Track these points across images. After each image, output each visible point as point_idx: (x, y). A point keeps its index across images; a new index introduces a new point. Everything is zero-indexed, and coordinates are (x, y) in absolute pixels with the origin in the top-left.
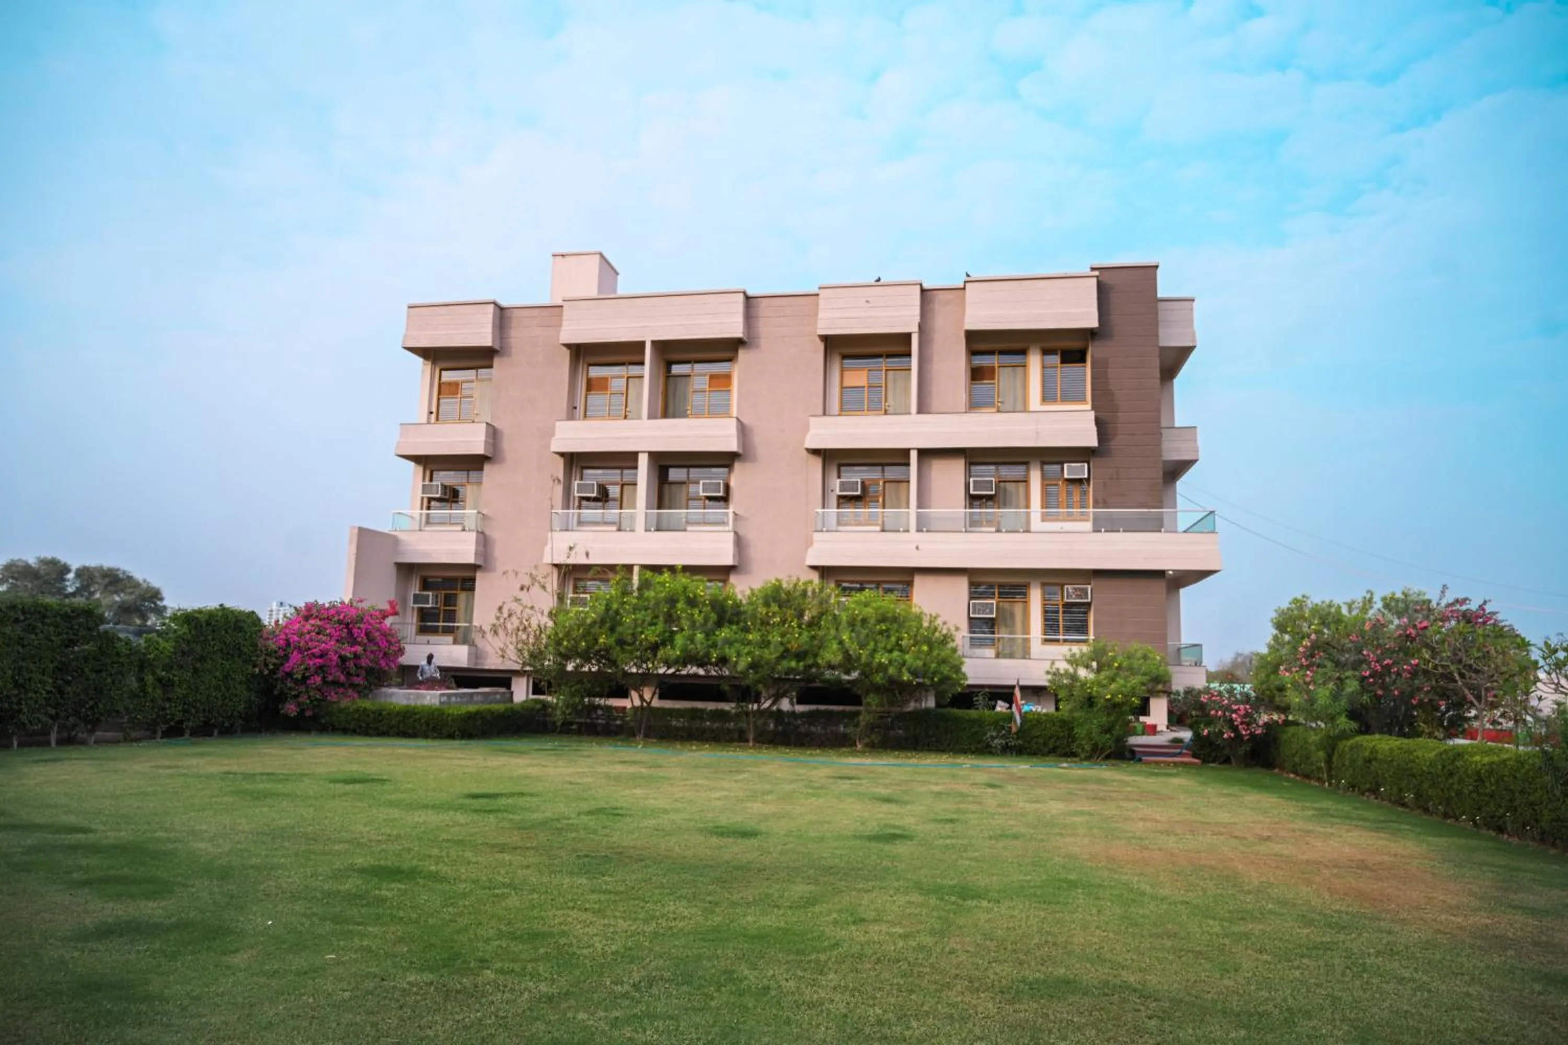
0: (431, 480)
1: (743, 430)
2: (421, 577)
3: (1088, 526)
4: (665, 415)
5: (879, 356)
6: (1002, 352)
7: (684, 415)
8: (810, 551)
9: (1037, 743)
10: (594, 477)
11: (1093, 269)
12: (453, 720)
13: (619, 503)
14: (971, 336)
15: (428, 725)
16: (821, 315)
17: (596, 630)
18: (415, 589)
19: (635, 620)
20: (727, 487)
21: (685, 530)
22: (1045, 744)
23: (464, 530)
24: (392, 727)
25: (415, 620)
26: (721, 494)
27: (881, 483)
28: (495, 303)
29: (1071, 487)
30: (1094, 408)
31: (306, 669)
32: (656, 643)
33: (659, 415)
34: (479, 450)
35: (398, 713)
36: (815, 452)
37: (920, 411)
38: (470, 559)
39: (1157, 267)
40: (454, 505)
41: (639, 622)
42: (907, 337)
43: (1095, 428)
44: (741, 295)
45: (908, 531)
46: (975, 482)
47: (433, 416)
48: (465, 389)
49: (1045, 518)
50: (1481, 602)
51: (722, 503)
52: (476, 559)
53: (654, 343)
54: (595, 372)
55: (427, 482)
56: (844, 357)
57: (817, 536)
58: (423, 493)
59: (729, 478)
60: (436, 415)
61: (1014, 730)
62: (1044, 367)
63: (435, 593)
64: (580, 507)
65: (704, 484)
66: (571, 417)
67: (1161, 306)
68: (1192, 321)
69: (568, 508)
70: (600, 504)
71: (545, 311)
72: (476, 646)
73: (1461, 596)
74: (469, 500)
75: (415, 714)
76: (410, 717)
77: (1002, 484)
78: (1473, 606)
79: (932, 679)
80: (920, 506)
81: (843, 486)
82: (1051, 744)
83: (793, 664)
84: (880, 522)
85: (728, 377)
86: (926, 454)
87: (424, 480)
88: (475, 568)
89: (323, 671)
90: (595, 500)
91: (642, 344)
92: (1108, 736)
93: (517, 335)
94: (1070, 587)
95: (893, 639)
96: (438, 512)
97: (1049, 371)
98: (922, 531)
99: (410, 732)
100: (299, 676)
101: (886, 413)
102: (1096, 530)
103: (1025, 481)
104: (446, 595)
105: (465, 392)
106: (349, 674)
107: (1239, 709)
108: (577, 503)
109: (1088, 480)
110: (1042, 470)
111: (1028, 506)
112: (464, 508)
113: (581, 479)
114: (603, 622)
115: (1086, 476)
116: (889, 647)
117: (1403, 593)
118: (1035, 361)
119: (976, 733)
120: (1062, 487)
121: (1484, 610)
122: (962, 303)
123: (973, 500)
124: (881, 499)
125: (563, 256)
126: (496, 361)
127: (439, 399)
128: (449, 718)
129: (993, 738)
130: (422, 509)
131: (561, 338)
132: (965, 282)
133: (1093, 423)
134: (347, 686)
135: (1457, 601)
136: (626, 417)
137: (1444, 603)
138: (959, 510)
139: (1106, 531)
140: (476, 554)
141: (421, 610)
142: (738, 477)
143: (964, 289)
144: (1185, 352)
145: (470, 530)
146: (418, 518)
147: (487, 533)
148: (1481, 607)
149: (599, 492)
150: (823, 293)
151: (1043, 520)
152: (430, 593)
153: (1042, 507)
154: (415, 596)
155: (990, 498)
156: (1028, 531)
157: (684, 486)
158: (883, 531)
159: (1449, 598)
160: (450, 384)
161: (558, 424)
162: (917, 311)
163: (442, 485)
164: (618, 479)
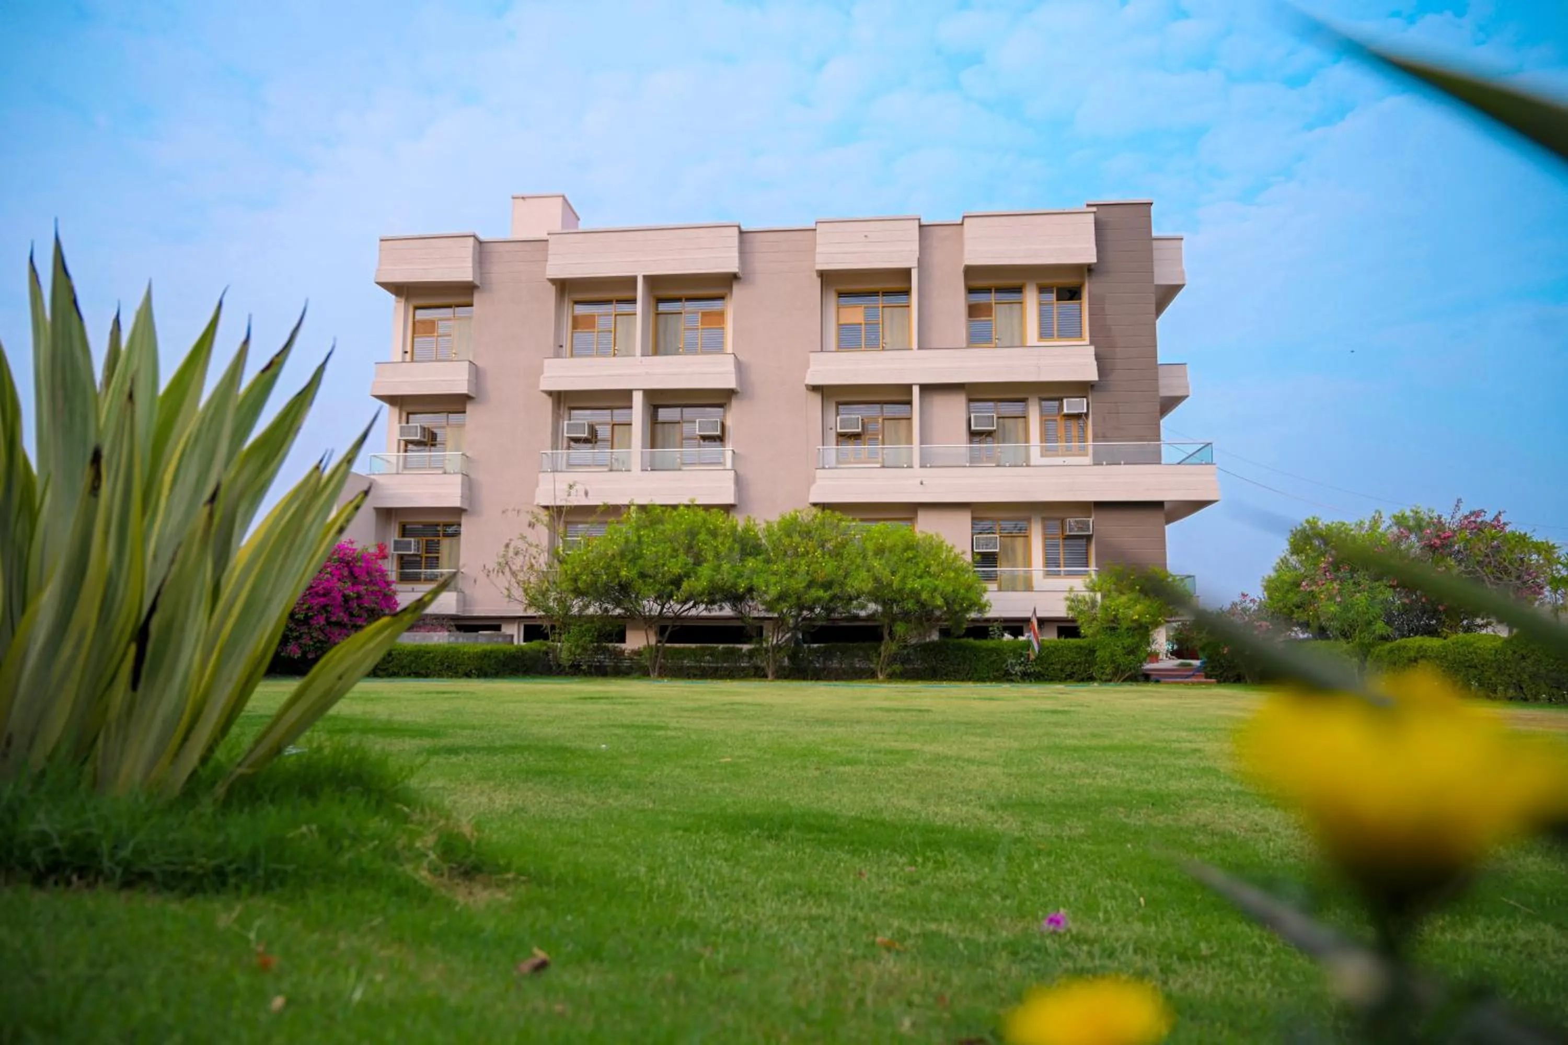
0: (408, 422)
1: (740, 368)
2: (400, 523)
3: (1088, 460)
4: (656, 352)
5: (875, 293)
6: (999, 290)
7: (676, 353)
8: (813, 488)
9: (1054, 669)
10: (583, 417)
11: (1088, 205)
12: (469, 658)
13: (610, 443)
14: (971, 272)
15: (442, 664)
16: (819, 249)
17: (617, 563)
18: (394, 535)
19: (656, 553)
20: (723, 426)
21: (680, 470)
22: (1062, 670)
23: (445, 473)
24: (402, 667)
25: (395, 568)
26: (718, 433)
27: (880, 420)
28: (474, 236)
29: (1068, 422)
30: (1091, 343)
31: (308, 609)
32: (680, 575)
33: (650, 353)
34: (463, 389)
35: (410, 653)
36: (815, 388)
37: (920, 347)
38: (456, 503)
39: (1151, 204)
40: (433, 448)
41: (660, 554)
42: (907, 272)
43: (1095, 363)
44: (736, 229)
45: (910, 467)
46: (975, 417)
47: (408, 357)
48: (442, 328)
49: (1044, 453)
50: (1496, 513)
51: (718, 443)
52: (462, 502)
53: (645, 277)
54: (581, 310)
55: (404, 424)
56: (841, 294)
57: (820, 473)
58: (401, 436)
59: (724, 416)
60: (411, 355)
61: (1032, 657)
62: (1040, 304)
63: (417, 539)
64: (569, 448)
65: (699, 422)
66: (557, 356)
67: (1155, 244)
68: (1180, 260)
69: (557, 449)
70: (590, 445)
71: (528, 246)
72: (463, 592)
73: (1476, 508)
74: (450, 444)
75: (429, 653)
76: (423, 657)
77: (1001, 420)
78: (1488, 517)
79: (961, 604)
80: (922, 443)
81: (844, 423)
82: (1068, 669)
83: (821, 593)
84: (880, 460)
85: (721, 315)
86: (926, 389)
87: (400, 422)
88: (458, 512)
89: (327, 612)
90: (586, 441)
91: (633, 280)
92: (1132, 657)
93: (499, 271)
94: (1072, 520)
95: (922, 566)
96: (417, 455)
97: (1046, 308)
98: (926, 467)
99: (423, 671)
100: (302, 617)
101: (883, 349)
102: (1097, 463)
103: (1024, 417)
104: (427, 541)
105: (441, 331)
106: (351, 615)
107: (1261, 626)
108: (565, 445)
109: (1087, 415)
110: (1040, 406)
111: (1027, 440)
112: (445, 451)
113: (570, 419)
114: (622, 555)
115: (1085, 411)
116: (918, 573)
117: (1412, 511)
118: (1031, 298)
119: (994, 661)
120: (1061, 423)
121: (1499, 521)
122: (960, 238)
123: (974, 435)
124: (880, 437)
125: (523, 198)
126: (477, 298)
127: (413, 338)
128: (465, 657)
129: (1013, 665)
130: (399, 451)
131: (547, 273)
132: (964, 217)
133: (1094, 357)
134: (349, 627)
135: (1472, 513)
136: (615, 355)
137: (1459, 516)
138: (961, 445)
139: (1107, 464)
140: (462, 497)
141: (401, 557)
142: (733, 417)
143: (962, 224)
144: (1174, 290)
145: (455, 473)
146: (394, 460)
147: (472, 476)
148: (1496, 518)
149: (589, 433)
150: (820, 228)
151: (1042, 456)
152: (412, 540)
153: (1041, 442)
154: (396, 542)
155: (989, 434)
156: (1028, 466)
157: (677, 425)
158: (883, 467)
159: (1465, 510)
160: (423, 322)
161: (546, 361)
162: (916, 246)
163: (421, 427)
164: (608, 419)
